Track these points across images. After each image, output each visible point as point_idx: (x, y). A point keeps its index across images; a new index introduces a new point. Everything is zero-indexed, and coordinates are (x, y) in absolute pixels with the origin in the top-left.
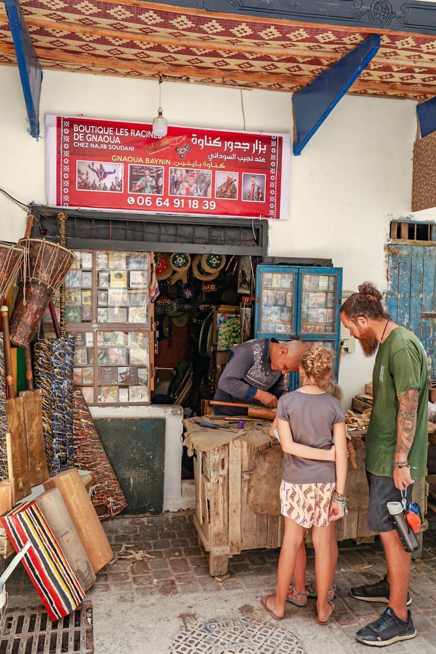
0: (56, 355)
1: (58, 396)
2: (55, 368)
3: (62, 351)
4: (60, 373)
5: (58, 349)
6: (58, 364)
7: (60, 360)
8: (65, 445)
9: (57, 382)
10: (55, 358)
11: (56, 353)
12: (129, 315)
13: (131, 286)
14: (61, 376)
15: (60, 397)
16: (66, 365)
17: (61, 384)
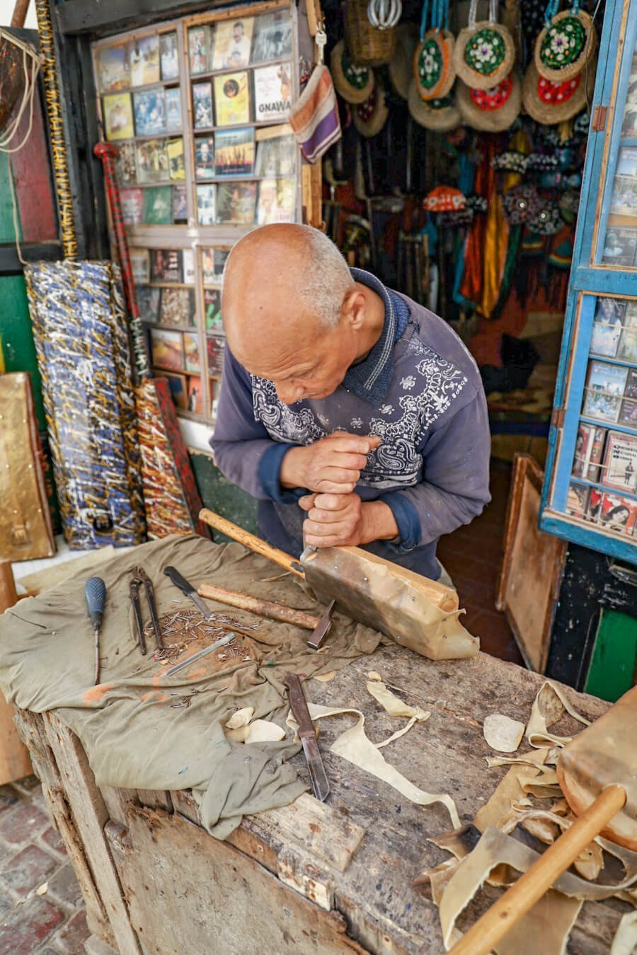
0: (49, 301)
1: (68, 394)
2: (51, 330)
3: (67, 293)
4: (67, 342)
5: (54, 285)
6: (58, 322)
7: (65, 313)
8: (103, 496)
9: (61, 362)
10: (50, 308)
11: (50, 296)
12: (261, 201)
13: (261, 117)
14: (71, 349)
15: (75, 396)
16: (84, 324)
17: (75, 367)
